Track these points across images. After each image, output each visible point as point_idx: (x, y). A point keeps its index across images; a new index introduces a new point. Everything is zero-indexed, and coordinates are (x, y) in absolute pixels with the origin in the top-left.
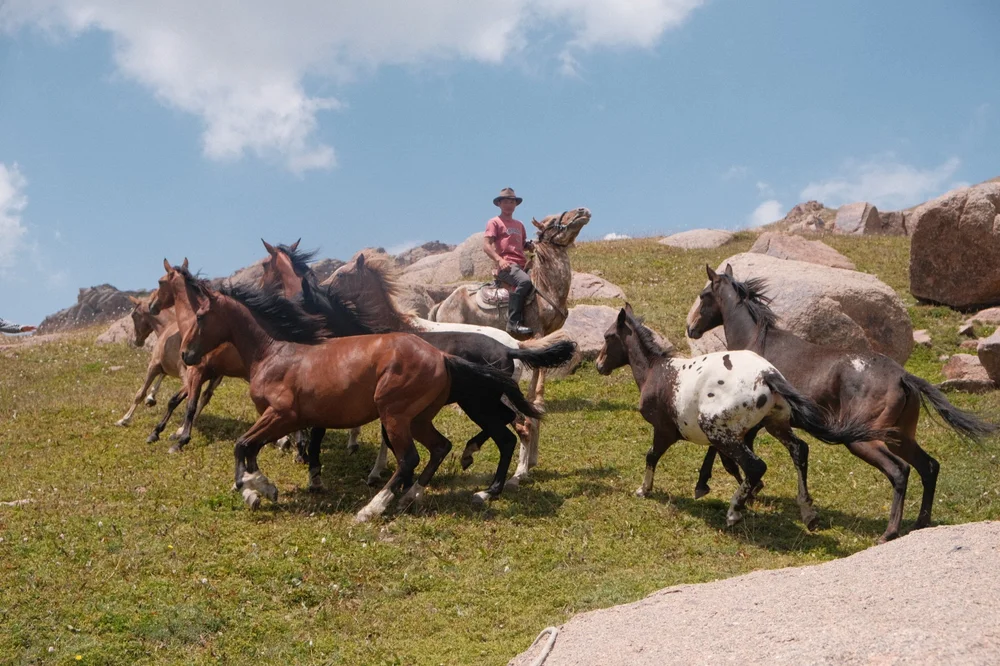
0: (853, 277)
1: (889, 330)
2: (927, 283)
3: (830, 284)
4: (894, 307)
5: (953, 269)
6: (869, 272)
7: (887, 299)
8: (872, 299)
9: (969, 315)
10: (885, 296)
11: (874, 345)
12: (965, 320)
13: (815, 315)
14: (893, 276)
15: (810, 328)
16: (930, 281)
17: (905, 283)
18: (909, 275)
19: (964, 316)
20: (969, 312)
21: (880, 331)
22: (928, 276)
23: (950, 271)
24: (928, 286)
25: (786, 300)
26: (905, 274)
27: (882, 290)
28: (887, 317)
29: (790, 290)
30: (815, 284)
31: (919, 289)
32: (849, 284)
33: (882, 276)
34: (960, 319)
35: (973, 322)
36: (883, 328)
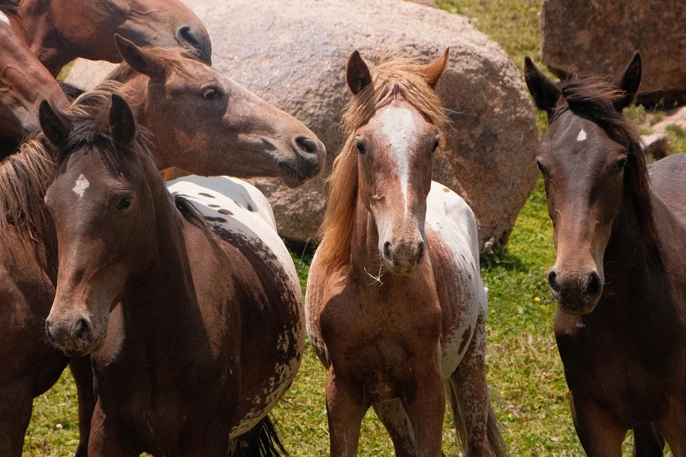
0: (421, 17)
1: (490, 136)
2: (577, 42)
3: (370, 30)
4: (504, 87)
5: (632, 15)
6: (459, 12)
7: (490, 70)
8: (458, 69)
9: (661, 114)
10: (486, 62)
11: (458, 167)
12: (653, 124)
13: (335, 96)
14: (510, 24)
15: (324, 123)
16: (583, 38)
17: (533, 39)
18: (541, 22)
19: (650, 117)
20: (659, 108)
21: (472, 136)
22: (582, 28)
23: (626, 20)
24: (579, 49)
25: (276, 61)
26: (535, 21)
27: (478, 49)
28: (486, 109)
29: (285, 39)
30: (338, 30)
31: (560, 54)
32: (411, 34)
33: (486, 24)
34: (642, 122)
35: (669, 128)
36: (478, 132)
